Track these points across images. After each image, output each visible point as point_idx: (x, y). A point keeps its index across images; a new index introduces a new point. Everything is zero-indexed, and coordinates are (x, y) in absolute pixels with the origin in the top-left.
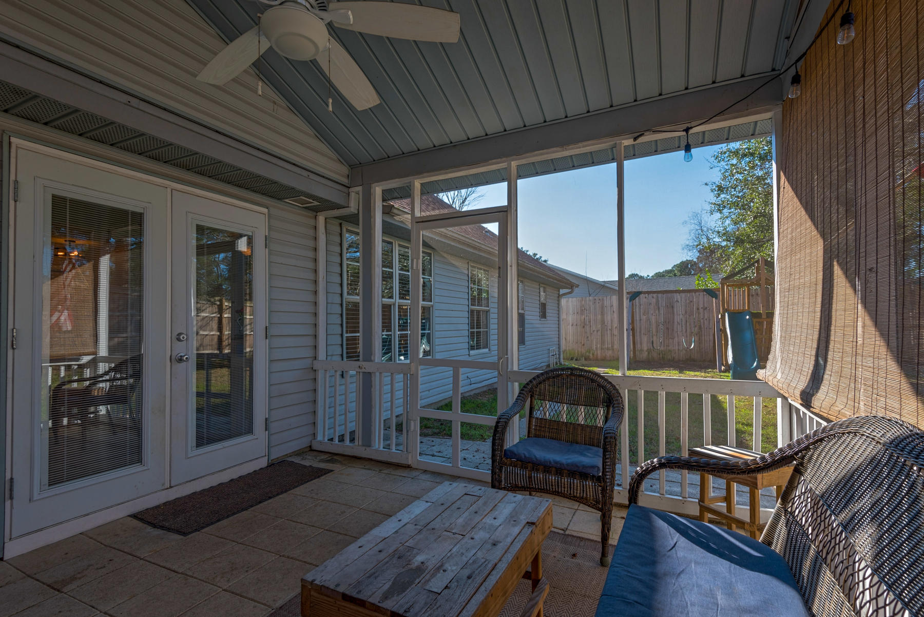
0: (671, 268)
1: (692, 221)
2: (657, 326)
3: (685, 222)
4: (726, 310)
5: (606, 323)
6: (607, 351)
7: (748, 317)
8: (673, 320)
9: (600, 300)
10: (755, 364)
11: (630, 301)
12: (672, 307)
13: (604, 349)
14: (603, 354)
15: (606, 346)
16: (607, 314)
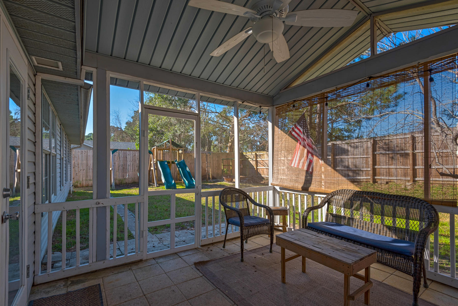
2: (119, 167)
4: (157, 160)
5: (89, 165)
6: (89, 181)
7: (166, 163)
8: (127, 164)
9: (85, 152)
10: (173, 182)
11: (112, 154)
12: (126, 157)
13: (87, 180)
14: (87, 183)
15: (89, 178)
16: (90, 160)
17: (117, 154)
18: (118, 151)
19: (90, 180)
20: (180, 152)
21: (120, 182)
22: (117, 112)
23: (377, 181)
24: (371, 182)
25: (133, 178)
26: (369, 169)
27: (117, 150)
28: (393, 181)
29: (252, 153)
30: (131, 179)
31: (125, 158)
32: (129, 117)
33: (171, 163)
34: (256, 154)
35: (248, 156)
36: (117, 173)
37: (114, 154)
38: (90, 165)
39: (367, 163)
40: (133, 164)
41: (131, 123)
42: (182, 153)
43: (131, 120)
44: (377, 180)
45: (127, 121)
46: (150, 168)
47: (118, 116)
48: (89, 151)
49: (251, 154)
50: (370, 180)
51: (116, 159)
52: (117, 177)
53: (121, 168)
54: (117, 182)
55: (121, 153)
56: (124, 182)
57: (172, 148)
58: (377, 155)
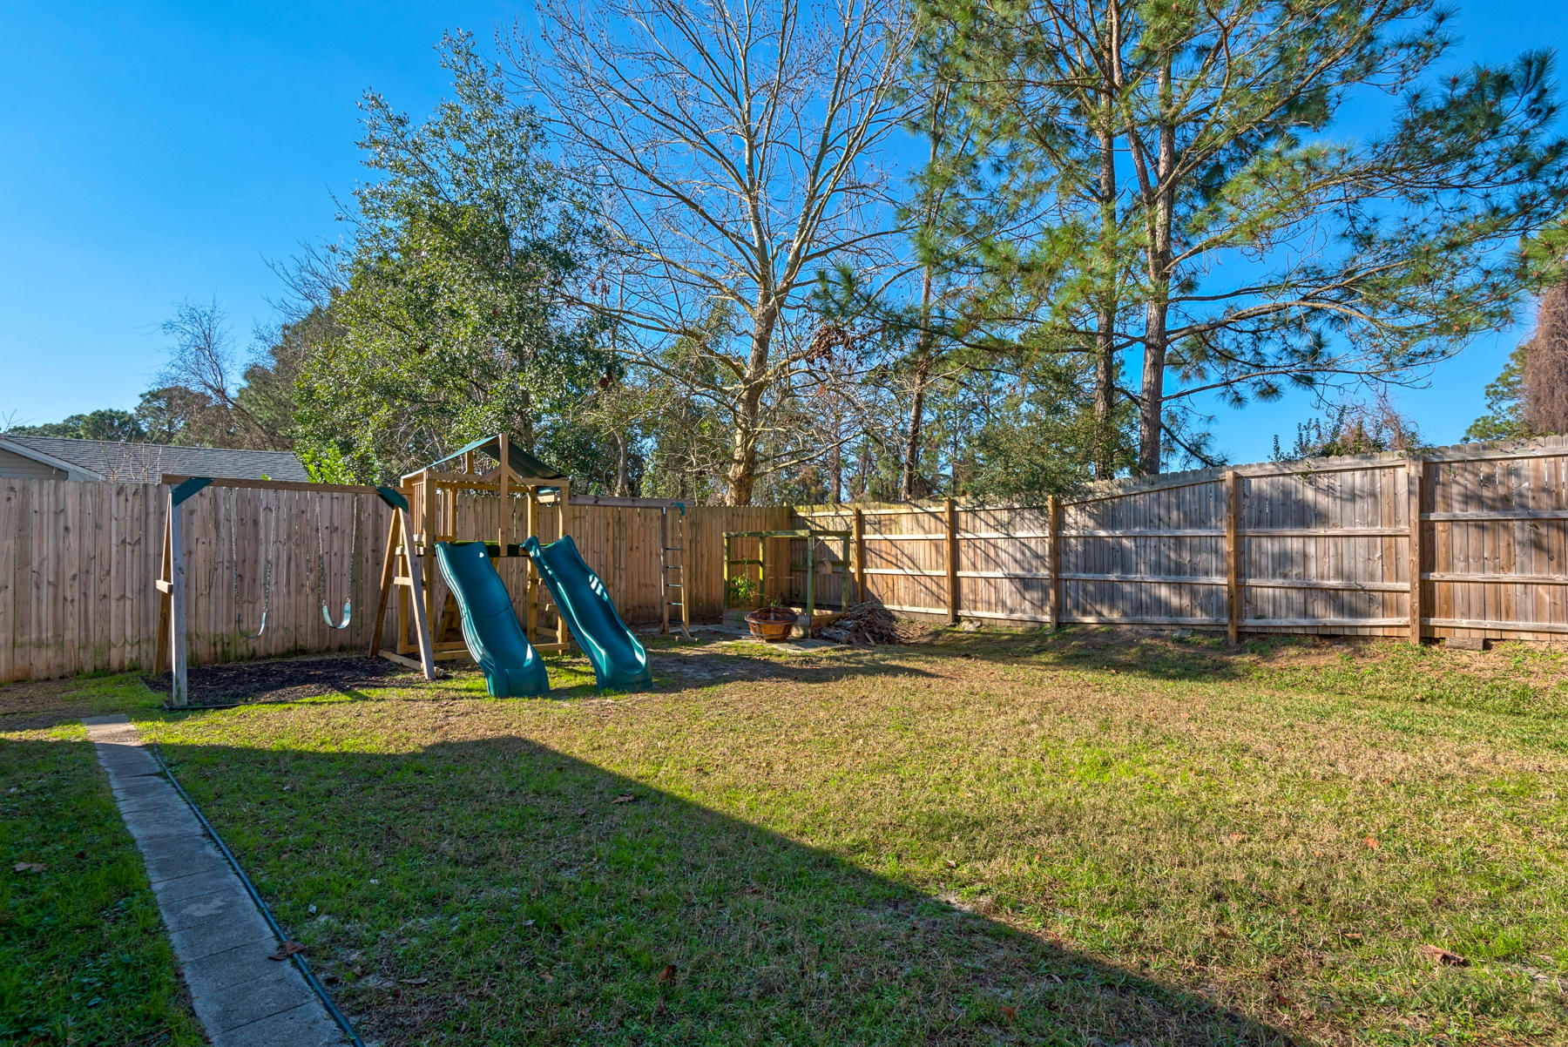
0: (61, 422)
1: (188, 328)
2: (213, 571)
3: (169, 326)
4: (433, 538)
5: (35, 563)
6: (34, 652)
7: (482, 555)
8: (256, 553)
9: (12, 489)
10: (529, 655)
11: (176, 502)
12: (256, 523)
13: (22, 645)
14: (19, 662)
15: (34, 636)
16: (40, 535)
17: (206, 502)
18: (208, 490)
19: (40, 645)
20: (546, 498)
21: (219, 649)
22: (205, 319)
23: (1437, 636)
24: (1414, 640)
25: (292, 628)
26: (1406, 586)
27: (207, 481)
28: (1513, 636)
29: (837, 510)
30: (281, 632)
31: (250, 522)
32: (261, 343)
33: (504, 552)
34: (859, 513)
35: (817, 521)
36: (203, 602)
37: (183, 505)
38: (41, 564)
39: (1391, 559)
40: (289, 559)
41: (265, 373)
42: (555, 503)
43: (270, 364)
44: (1437, 630)
45: (250, 358)
46: (389, 579)
47: (207, 338)
48: (35, 487)
49: (833, 513)
50: (1406, 632)
51: (196, 531)
52: (202, 622)
53: (224, 575)
54: (203, 650)
55: (229, 500)
56: (242, 650)
57: (510, 479)
58: (1439, 527)
